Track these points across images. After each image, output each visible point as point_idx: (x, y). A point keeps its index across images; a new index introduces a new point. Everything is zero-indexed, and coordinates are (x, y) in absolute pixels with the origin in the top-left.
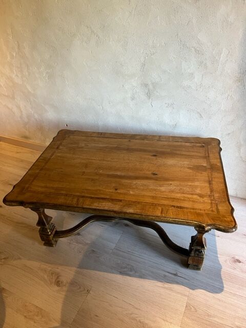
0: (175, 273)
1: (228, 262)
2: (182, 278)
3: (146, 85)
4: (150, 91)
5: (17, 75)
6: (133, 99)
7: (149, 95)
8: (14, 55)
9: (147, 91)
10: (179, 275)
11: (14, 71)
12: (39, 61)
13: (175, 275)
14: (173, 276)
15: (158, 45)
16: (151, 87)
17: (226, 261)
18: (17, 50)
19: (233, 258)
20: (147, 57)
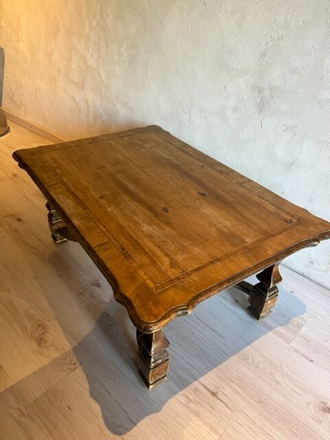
0: (214, 391)
1: (312, 407)
2: (221, 404)
3: (260, 90)
4: (263, 100)
5: (92, 55)
6: (235, 110)
7: (261, 106)
8: (94, 25)
9: (258, 100)
10: (219, 396)
11: (90, 48)
12: (122, 36)
13: (214, 394)
14: (209, 395)
15: (292, 25)
16: (267, 93)
17: (308, 404)
18: (98, 17)
19: (323, 403)
20: (270, 43)
